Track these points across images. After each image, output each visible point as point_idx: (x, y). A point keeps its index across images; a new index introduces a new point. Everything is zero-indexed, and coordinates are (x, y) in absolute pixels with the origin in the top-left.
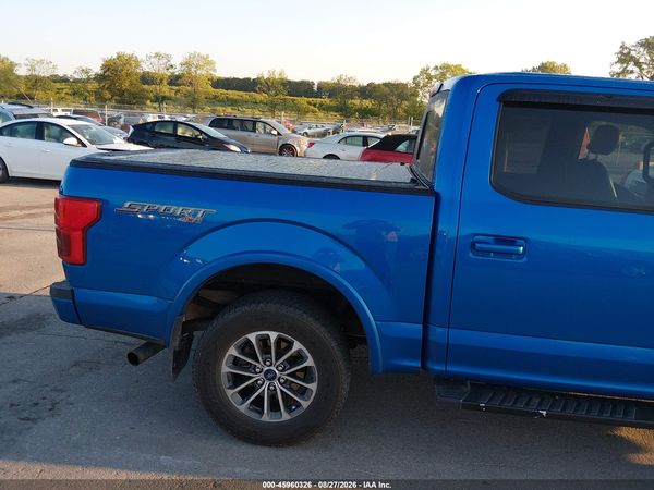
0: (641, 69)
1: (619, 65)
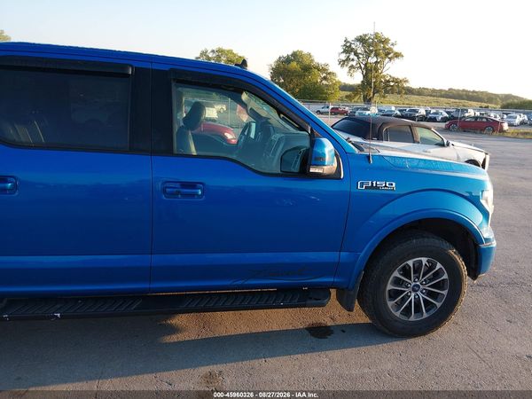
0: (358, 58)
1: (344, 55)
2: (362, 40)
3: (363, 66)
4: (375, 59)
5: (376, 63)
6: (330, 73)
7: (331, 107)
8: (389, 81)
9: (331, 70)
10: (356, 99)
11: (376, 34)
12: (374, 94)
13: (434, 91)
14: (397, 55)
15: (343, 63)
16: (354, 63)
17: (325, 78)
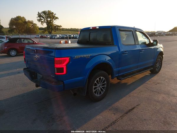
0: (44, 19)
1: (39, 18)
2: (44, 12)
3: (46, 22)
4: (50, 19)
5: (50, 20)
6: (34, 24)
7: (40, 36)
8: (56, 26)
9: (34, 23)
10: (46, 33)
11: (49, 11)
12: (52, 31)
13: (66, 29)
14: (57, 18)
15: (39, 20)
16: (43, 20)
17: (32, 26)
